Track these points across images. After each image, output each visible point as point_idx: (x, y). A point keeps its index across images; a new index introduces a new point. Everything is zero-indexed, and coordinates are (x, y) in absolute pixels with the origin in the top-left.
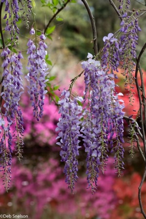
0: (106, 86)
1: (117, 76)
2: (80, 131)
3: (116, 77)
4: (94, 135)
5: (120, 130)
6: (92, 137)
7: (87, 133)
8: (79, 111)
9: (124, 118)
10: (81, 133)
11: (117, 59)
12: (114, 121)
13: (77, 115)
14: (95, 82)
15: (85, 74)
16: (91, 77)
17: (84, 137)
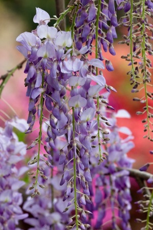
0: (89, 106)
1: (111, 65)
2: (21, 206)
3: (108, 69)
4: (56, 217)
5: (122, 206)
6: (52, 222)
7: (41, 211)
8: (19, 155)
9: (132, 175)
10: (25, 212)
11: (110, 23)
12: (107, 181)
13: (13, 166)
14: (57, 93)
15: (27, 71)
16: (44, 79)
17: (32, 222)
